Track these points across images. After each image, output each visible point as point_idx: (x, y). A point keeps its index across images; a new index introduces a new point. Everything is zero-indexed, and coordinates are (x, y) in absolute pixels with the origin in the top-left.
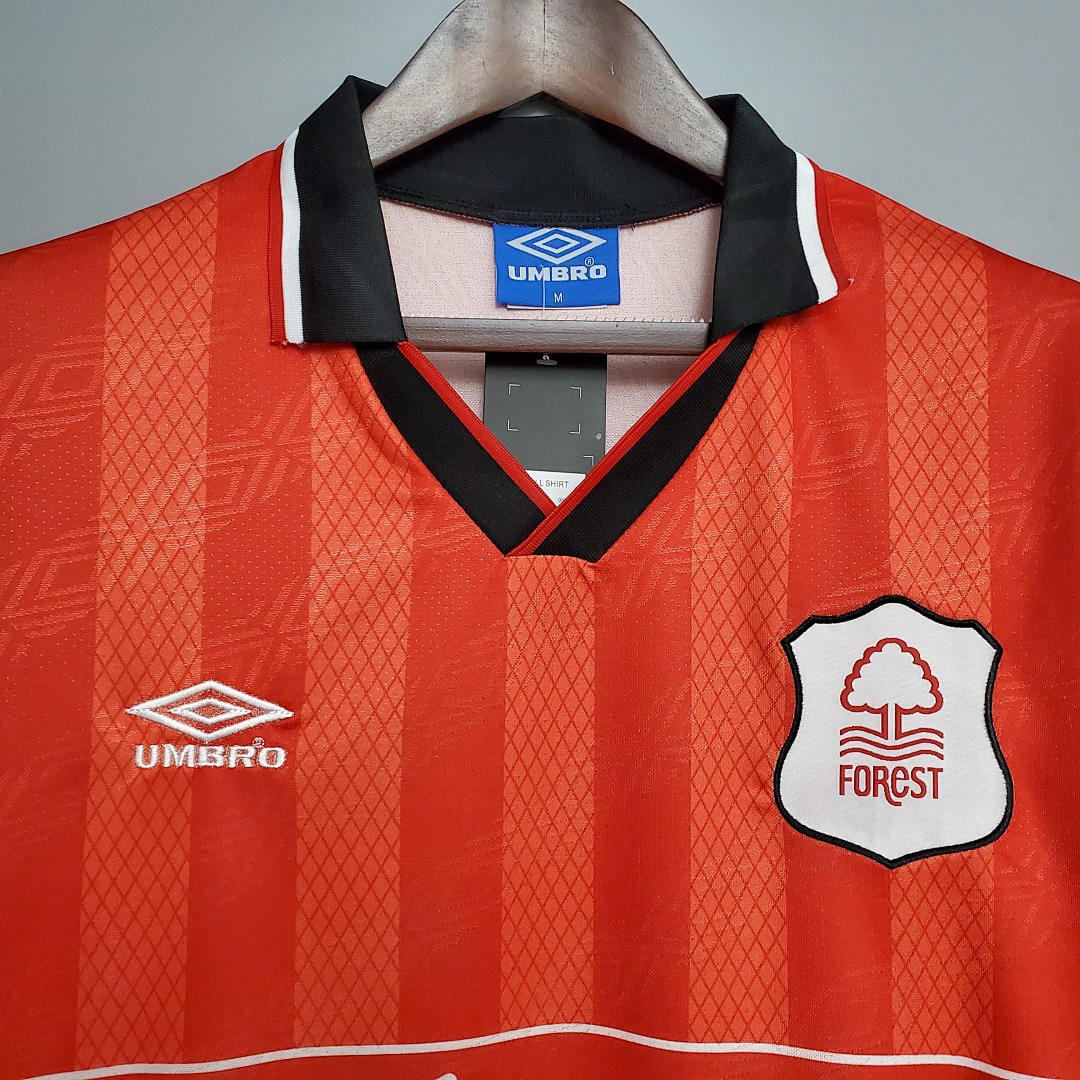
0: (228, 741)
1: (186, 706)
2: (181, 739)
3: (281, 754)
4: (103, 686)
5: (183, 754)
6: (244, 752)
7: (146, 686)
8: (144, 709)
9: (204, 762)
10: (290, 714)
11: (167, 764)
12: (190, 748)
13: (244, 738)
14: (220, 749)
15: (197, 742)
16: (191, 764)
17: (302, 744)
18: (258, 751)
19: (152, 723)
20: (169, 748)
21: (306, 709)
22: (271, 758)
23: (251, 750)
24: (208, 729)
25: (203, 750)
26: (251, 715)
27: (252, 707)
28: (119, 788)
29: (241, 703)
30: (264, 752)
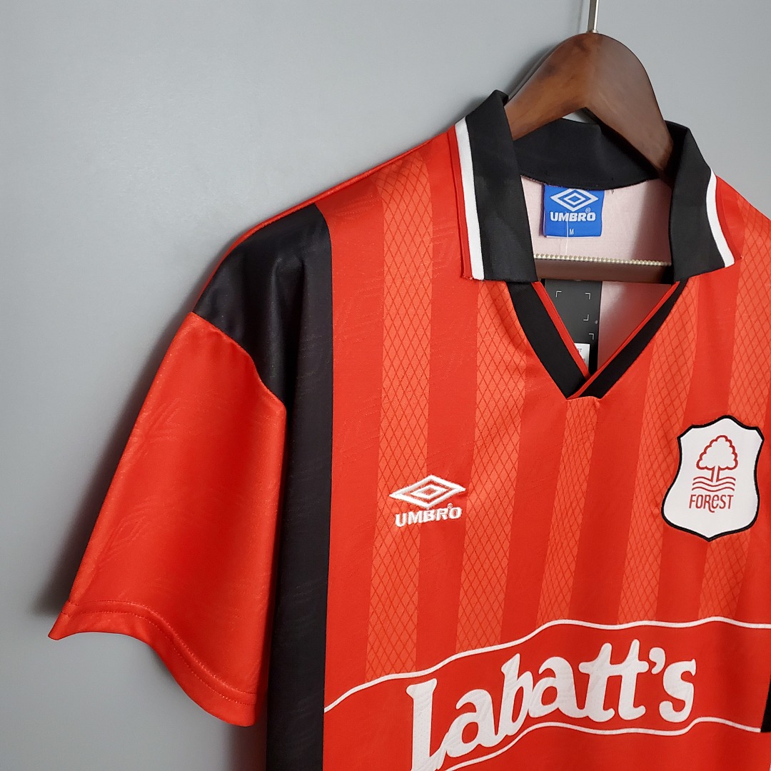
0: (437, 507)
1: (419, 490)
2: (416, 509)
3: (459, 510)
4: (381, 484)
5: (417, 516)
6: (443, 512)
7: (400, 483)
8: (398, 495)
9: (426, 520)
10: (464, 489)
11: (410, 523)
12: (420, 512)
13: (443, 505)
14: (433, 511)
15: (423, 509)
16: (420, 521)
17: (469, 505)
18: (449, 509)
19: (402, 502)
20: (411, 513)
21: (471, 486)
22: (455, 513)
23: (446, 510)
24: (428, 501)
25: (425, 512)
26: (447, 492)
27: (447, 488)
28: (389, 540)
29: (443, 486)
30: (452, 510)
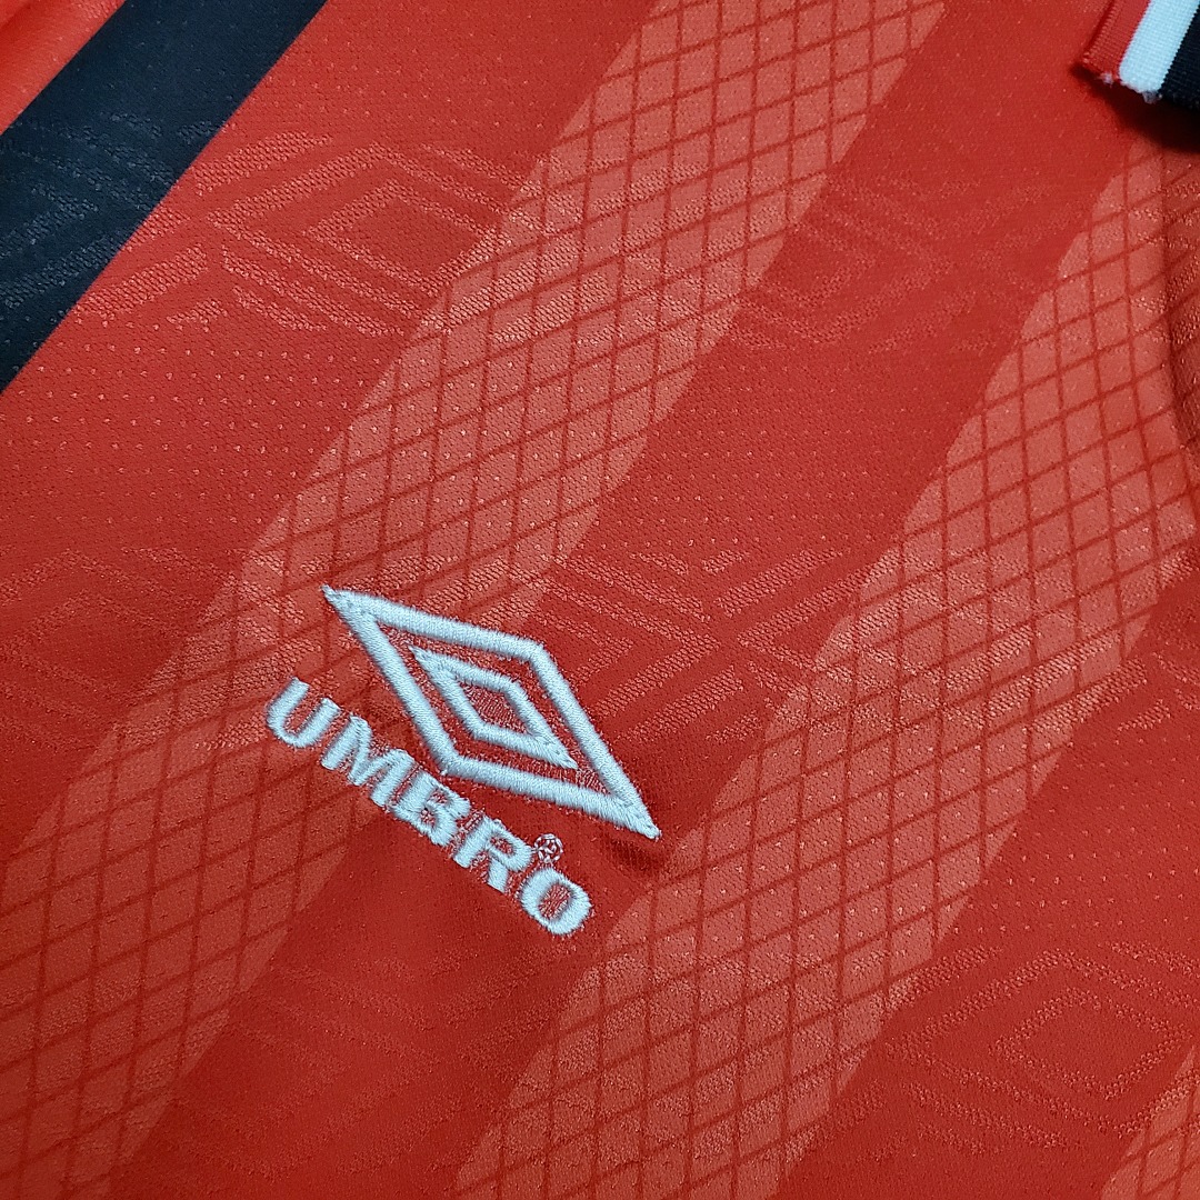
0: (488, 800)
1: (453, 663)
2: (394, 728)
3: (579, 908)
4: (314, 504)
5: (379, 763)
6: (506, 847)
7: (402, 567)
8: (363, 611)
9: (408, 810)
10: (652, 831)
11: (331, 761)
12: (401, 760)
13: (524, 816)
14: (461, 806)
15: (426, 759)
16: (380, 797)
17: (634, 921)
18: (535, 865)
19: (360, 651)
20: (359, 730)
21: (690, 846)
22: (555, 902)
23: (522, 854)
24: (467, 743)
25: (426, 782)
26: (569, 776)
27: (582, 758)
28: (195, 747)
29: (567, 737)
30: (547, 878)
